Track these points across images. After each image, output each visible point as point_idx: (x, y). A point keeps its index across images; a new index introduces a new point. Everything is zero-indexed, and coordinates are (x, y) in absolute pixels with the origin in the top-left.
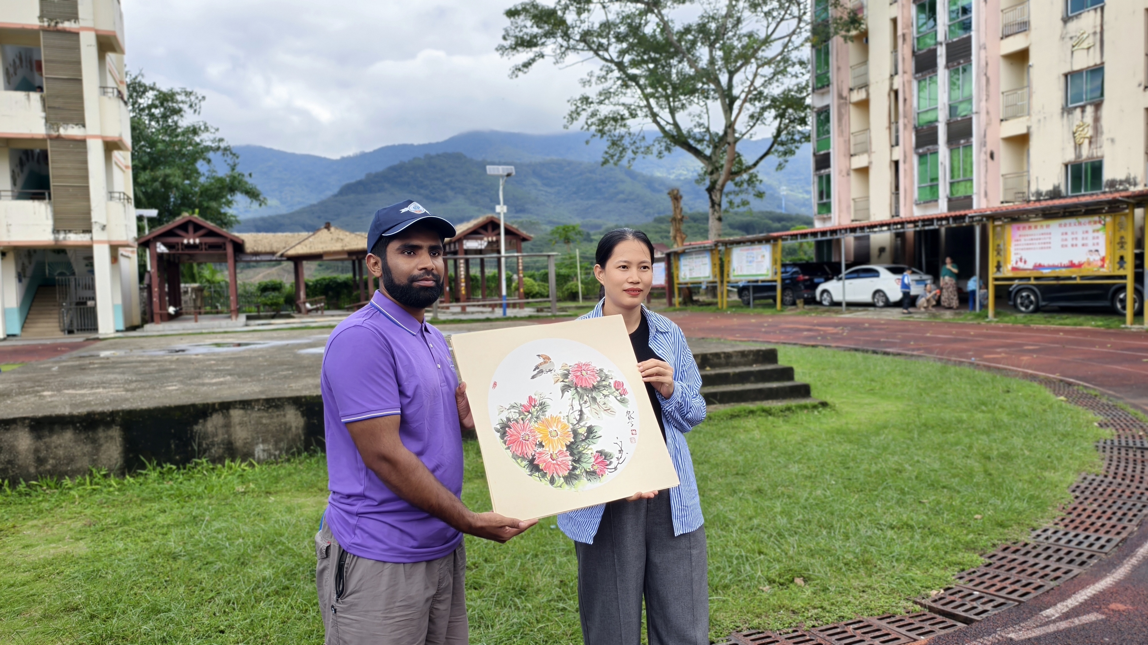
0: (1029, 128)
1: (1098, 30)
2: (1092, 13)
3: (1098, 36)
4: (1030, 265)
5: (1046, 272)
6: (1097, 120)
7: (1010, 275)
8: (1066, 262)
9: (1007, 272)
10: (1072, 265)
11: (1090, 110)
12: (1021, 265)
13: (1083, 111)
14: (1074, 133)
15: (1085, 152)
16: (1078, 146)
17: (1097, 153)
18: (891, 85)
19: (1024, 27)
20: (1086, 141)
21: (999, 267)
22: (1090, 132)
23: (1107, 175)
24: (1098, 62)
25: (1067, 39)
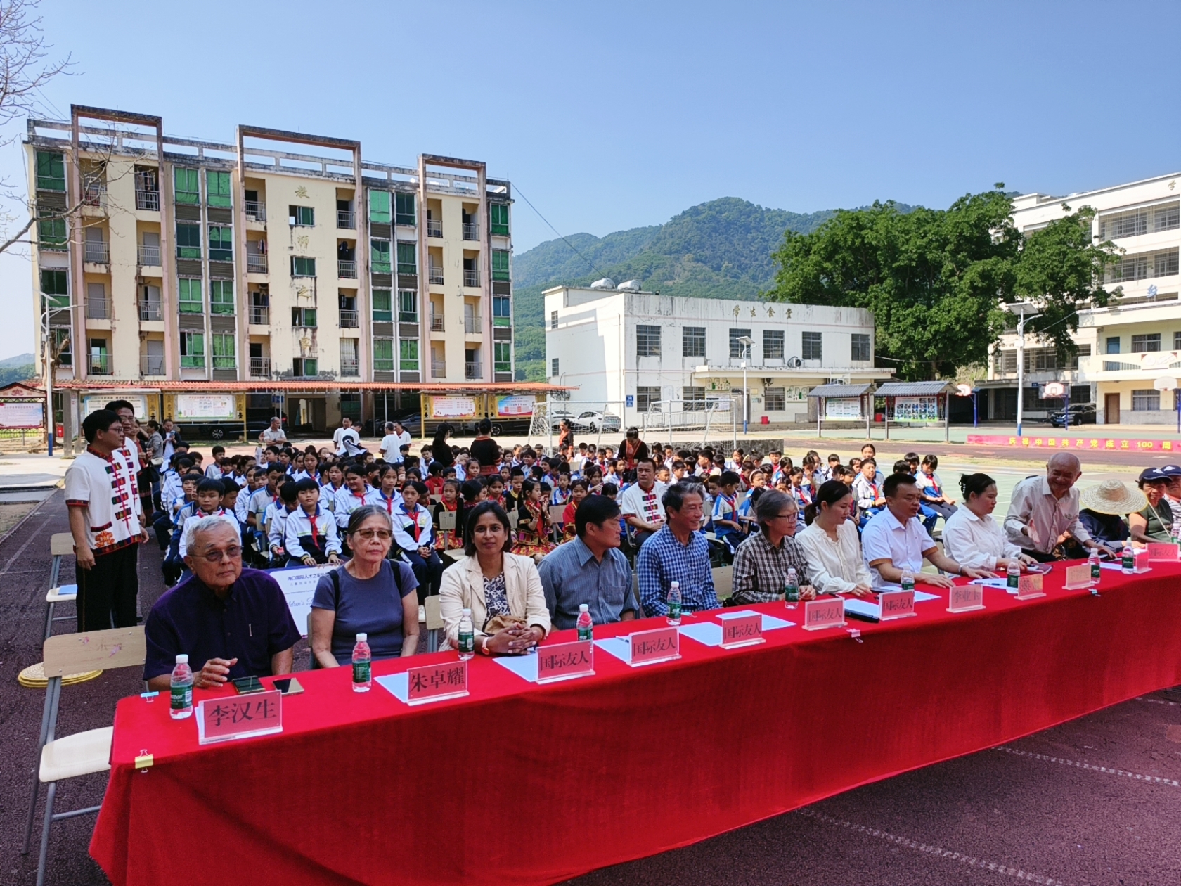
0: (269, 332)
1: (313, 289)
2: (309, 279)
3: (313, 293)
4: (443, 415)
5: (451, 418)
6: (314, 337)
7: (433, 418)
8: (459, 414)
9: (431, 417)
10: (462, 415)
11: (309, 331)
12: (438, 415)
13: (305, 331)
14: (300, 342)
15: (307, 353)
16: (302, 350)
17: (314, 355)
18: (139, 272)
19: (264, 270)
20: (308, 348)
21: (426, 415)
22: (310, 344)
23: (321, 367)
24: (314, 306)
25: (294, 288)
